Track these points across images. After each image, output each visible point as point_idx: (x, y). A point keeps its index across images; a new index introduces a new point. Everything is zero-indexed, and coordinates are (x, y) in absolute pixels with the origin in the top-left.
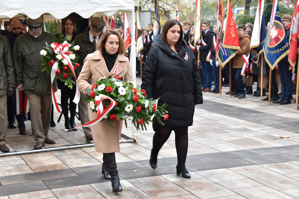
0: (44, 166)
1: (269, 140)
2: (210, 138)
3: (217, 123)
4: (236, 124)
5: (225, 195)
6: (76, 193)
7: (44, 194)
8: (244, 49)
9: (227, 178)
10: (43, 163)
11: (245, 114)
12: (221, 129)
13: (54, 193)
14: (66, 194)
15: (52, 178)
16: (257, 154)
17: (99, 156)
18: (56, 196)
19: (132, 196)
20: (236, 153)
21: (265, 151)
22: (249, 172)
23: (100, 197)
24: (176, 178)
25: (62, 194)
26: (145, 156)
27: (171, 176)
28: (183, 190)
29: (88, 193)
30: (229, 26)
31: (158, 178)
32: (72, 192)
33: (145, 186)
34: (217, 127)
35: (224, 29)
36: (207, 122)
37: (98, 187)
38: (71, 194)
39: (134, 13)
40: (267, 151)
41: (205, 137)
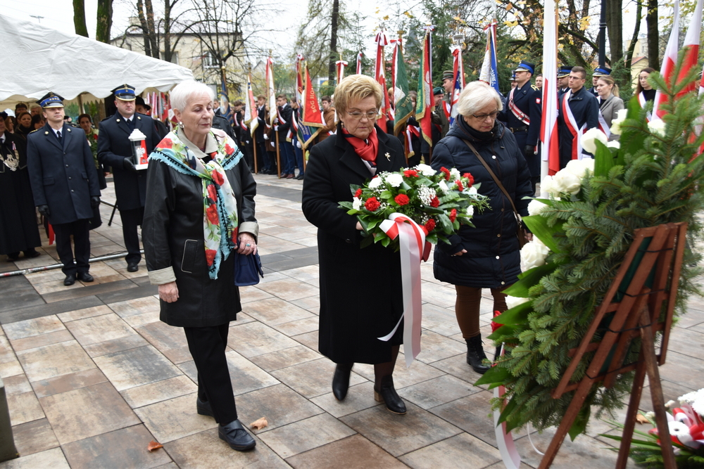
2: (295, 232)
6: (138, 306)
7: (99, 310)
8: (329, 124)
13: (112, 308)
14: (125, 309)
18: (113, 311)
25: (121, 309)
30: (308, 100)
35: (303, 103)
36: (291, 214)
38: (132, 308)
41: (289, 231)
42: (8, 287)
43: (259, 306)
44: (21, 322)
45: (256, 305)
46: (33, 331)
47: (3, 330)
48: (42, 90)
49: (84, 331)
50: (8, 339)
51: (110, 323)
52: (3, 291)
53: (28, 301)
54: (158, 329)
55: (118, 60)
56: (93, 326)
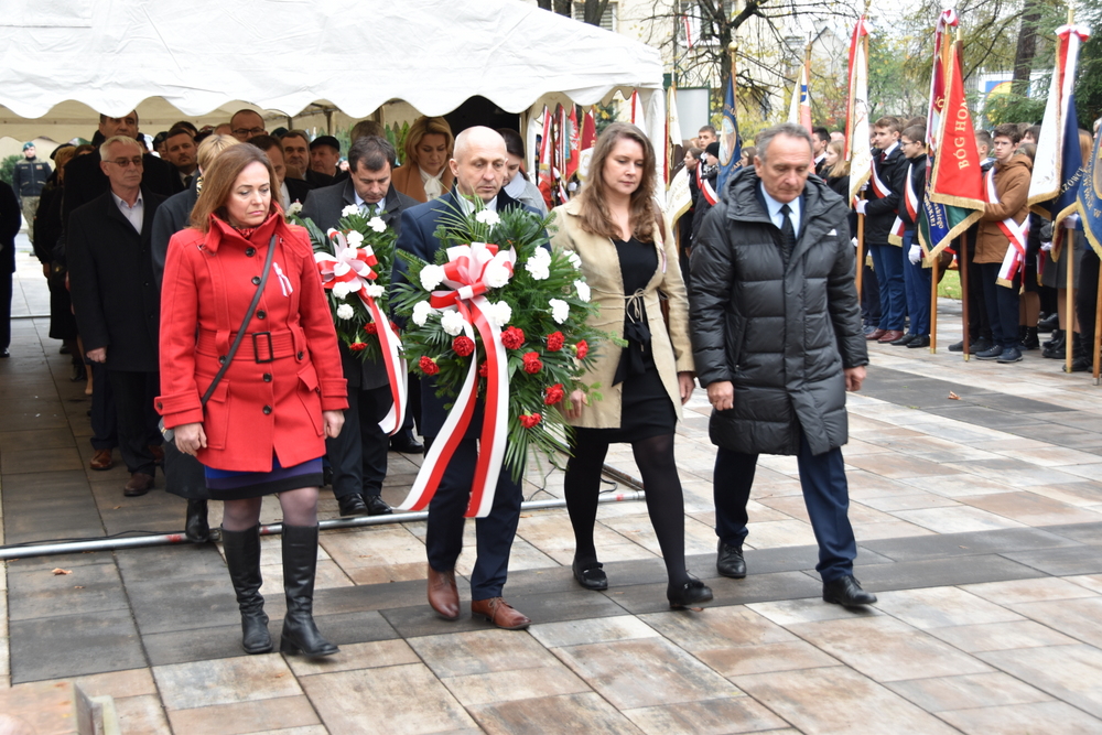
0: (385, 568)
1: (1097, 500)
2: (901, 488)
3: (923, 441)
4: (986, 444)
5: (954, 671)
6: (483, 651)
7: (386, 651)
8: (1009, 199)
9: (958, 617)
10: (381, 559)
11: (1015, 413)
12: (935, 461)
13: (417, 650)
14: (451, 655)
15: (408, 605)
16: (1057, 542)
17: (548, 541)
18: (421, 658)
19: (655, 666)
20: (988, 539)
21: (1082, 532)
22: (1032, 599)
23: (554, 668)
24: (794, 613)
25: (439, 652)
26: (693, 542)
27: (779, 607)
28: (818, 651)
29: (517, 654)
30: (951, 133)
31: (736, 614)
32: (470, 650)
33: (696, 636)
34: (921, 455)
36: (891, 438)
37: (548, 637)
38: (467, 654)
39: (660, 94)
40: (1090, 532)
41: (884, 485)
42: (176, 570)
43: (797, 685)
44: (198, 664)
45: (792, 682)
46: (224, 690)
47: (155, 682)
48: (298, 90)
49: (347, 704)
50: (164, 708)
51: (409, 689)
52: (164, 580)
53: (218, 610)
54: (531, 720)
55: (480, 20)
56: (368, 693)
